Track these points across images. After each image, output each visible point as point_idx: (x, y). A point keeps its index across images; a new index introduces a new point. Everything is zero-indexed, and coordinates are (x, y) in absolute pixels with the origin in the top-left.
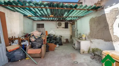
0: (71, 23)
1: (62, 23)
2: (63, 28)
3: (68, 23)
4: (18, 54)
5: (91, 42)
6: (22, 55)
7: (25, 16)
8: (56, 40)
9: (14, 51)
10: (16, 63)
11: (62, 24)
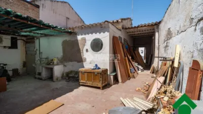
0: (23, 40)
1: (4, 37)
5: (65, 66)
11: (4, 39)
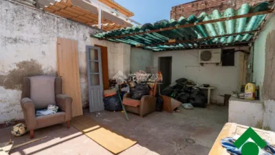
0: (244, 51)
1: (213, 51)
2: (217, 64)
3: (234, 49)
4: (113, 102)
6: (116, 104)
7: (133, 46)
8: (190, 93)
9: (110, 97)
10: (111, 113)
11: (213, 55)
